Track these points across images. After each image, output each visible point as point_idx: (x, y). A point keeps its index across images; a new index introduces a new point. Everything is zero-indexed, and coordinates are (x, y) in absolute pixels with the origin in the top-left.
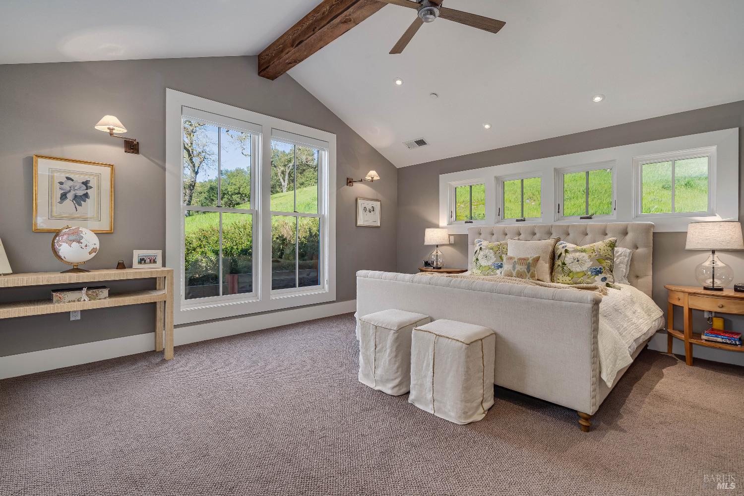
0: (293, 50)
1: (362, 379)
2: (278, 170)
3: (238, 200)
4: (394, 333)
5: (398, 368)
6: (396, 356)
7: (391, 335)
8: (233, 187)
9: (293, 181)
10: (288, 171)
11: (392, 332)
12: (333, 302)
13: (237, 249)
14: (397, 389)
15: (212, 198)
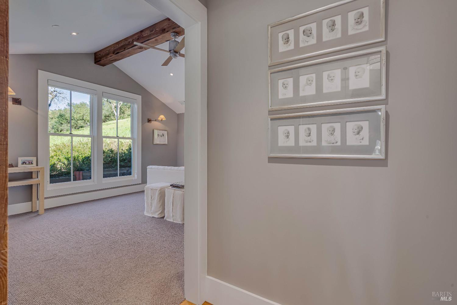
0: (114, 56)
1: (146, 214)
2: (112, 105)
3: (82, 124)
4: (159, 191)
5: (160, 206)
6: (160, 201)
7: (157, 192)
8: (79, 115)
9: (123, 113)
10: (119, 106)
11: (158, 191)
12: (140, 184)
13: (82, 156)
14: (160, 215)
15: (61, 122)
